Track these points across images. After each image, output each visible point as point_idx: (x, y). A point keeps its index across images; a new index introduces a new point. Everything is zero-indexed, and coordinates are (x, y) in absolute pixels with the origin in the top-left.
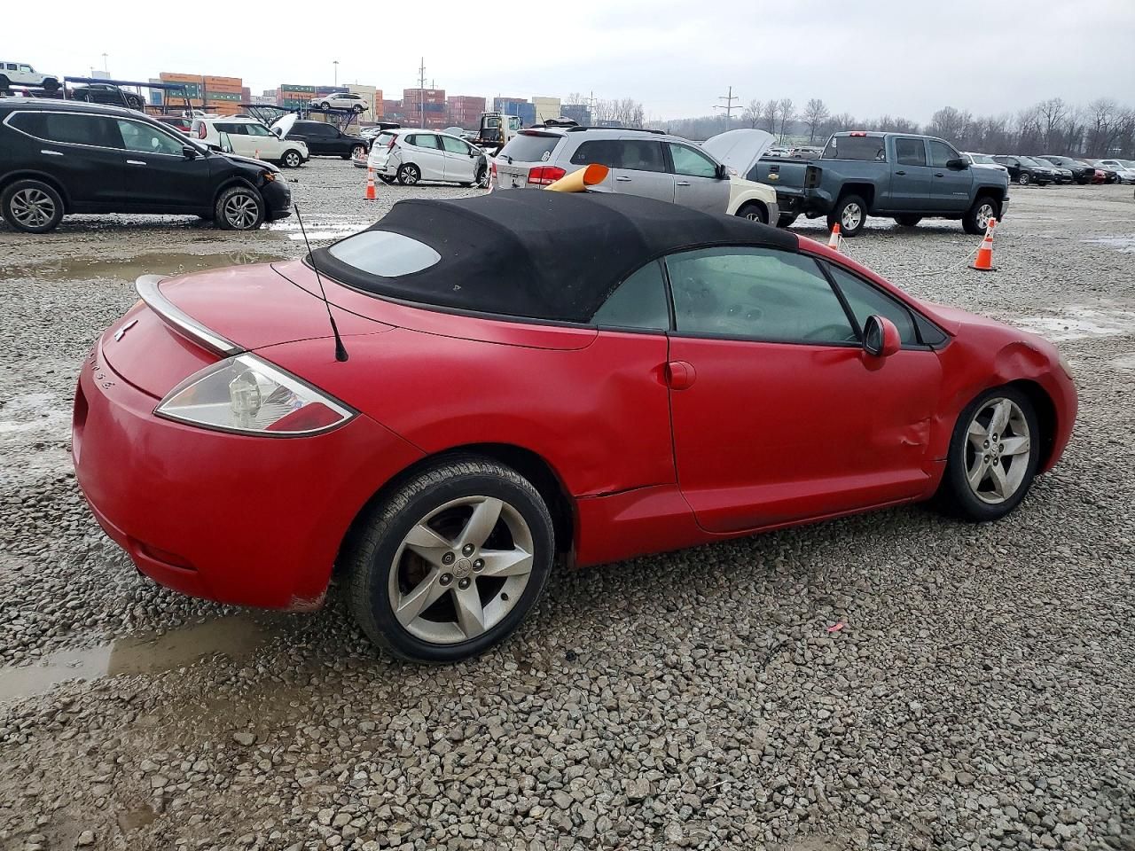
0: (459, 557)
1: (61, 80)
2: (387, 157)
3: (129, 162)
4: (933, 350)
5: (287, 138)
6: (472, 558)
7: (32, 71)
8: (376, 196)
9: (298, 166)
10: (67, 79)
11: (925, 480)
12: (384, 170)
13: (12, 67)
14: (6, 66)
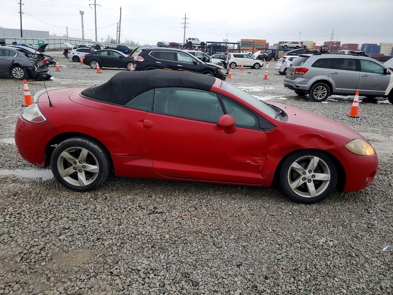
0: (78, 163)
1: (205, 43)
2: (281, 65)
3: (178, 65)
4: (264, 131)
5: (257, 59)
6: (82, 165)
7: (198, 40)
8: (267, 78)
9: (259, 69)
10: (207, 42)
11: (262, 179)
12: (279, 70)
13: (193, 39)
14: (192, 39)
